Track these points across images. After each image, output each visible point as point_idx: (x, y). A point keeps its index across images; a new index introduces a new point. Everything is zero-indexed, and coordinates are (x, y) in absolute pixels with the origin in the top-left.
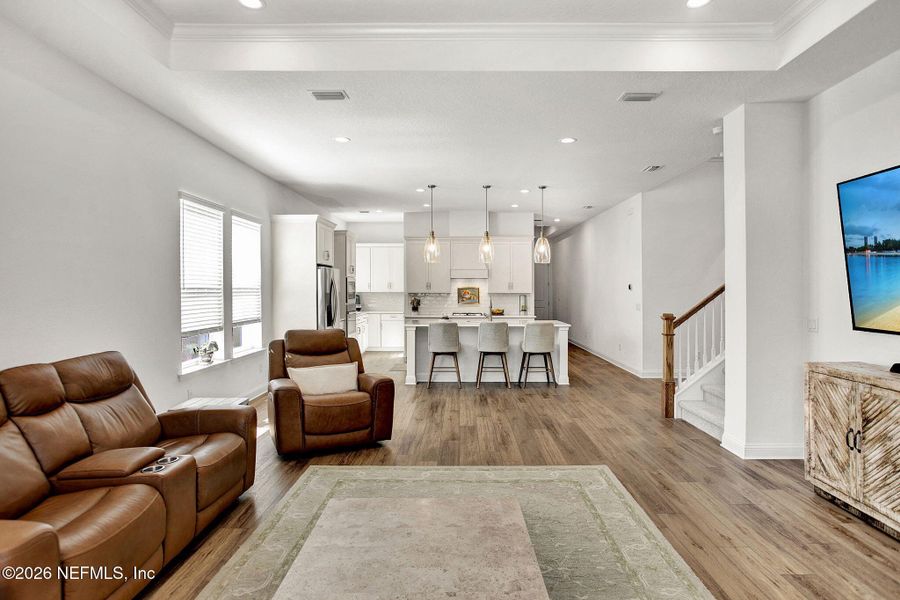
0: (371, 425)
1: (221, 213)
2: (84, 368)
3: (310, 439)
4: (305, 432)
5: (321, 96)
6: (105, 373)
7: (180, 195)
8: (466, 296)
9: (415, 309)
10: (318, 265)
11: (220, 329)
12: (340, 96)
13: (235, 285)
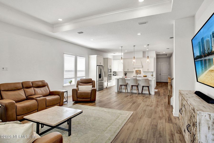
0: (91, 98)
1: (74, 56)
2: (37, 83)
3: (78, 99)
4: (77, 98)
5: (80, 33)
6: (40, 84)
7: (64, 53)
8: (138, 72)
9: (125, 75)
10: (97, 65)
11: (74, 78)
12: (82, 33)
13: (78, 69)
